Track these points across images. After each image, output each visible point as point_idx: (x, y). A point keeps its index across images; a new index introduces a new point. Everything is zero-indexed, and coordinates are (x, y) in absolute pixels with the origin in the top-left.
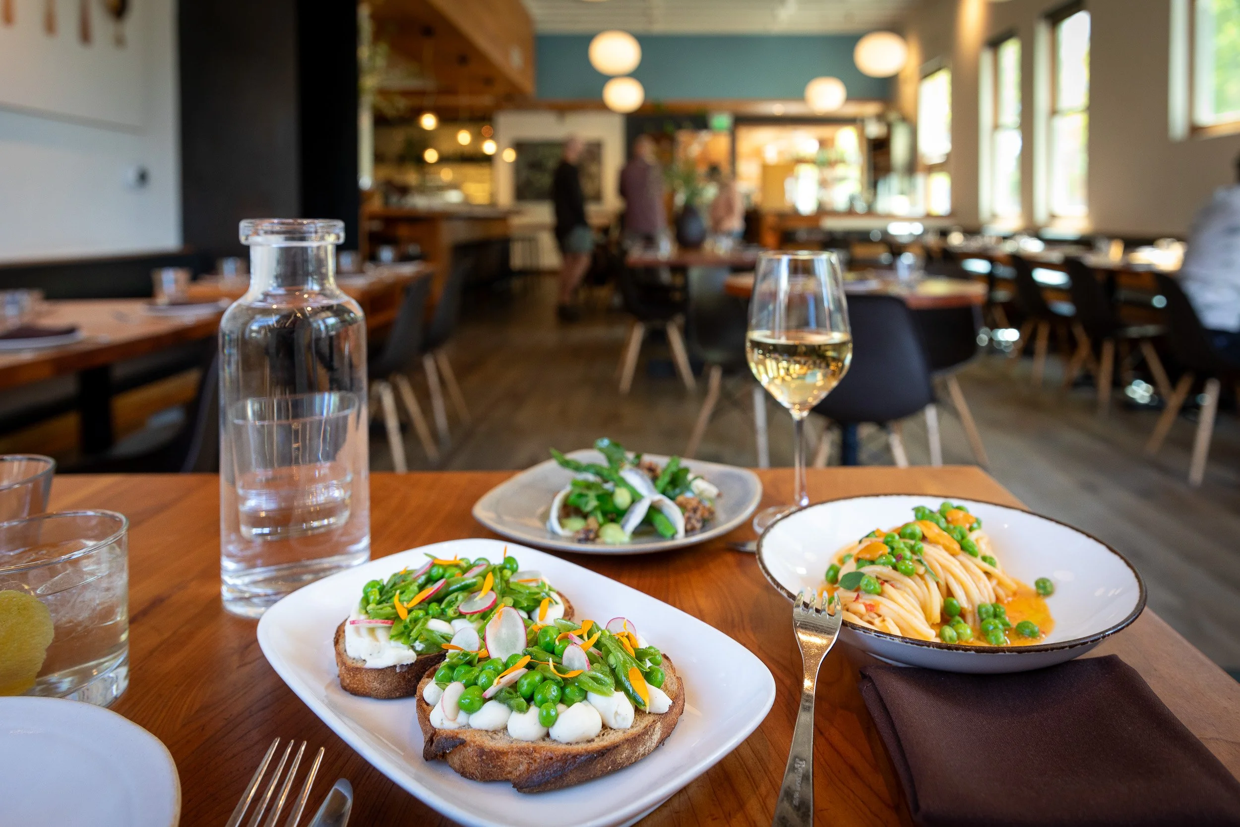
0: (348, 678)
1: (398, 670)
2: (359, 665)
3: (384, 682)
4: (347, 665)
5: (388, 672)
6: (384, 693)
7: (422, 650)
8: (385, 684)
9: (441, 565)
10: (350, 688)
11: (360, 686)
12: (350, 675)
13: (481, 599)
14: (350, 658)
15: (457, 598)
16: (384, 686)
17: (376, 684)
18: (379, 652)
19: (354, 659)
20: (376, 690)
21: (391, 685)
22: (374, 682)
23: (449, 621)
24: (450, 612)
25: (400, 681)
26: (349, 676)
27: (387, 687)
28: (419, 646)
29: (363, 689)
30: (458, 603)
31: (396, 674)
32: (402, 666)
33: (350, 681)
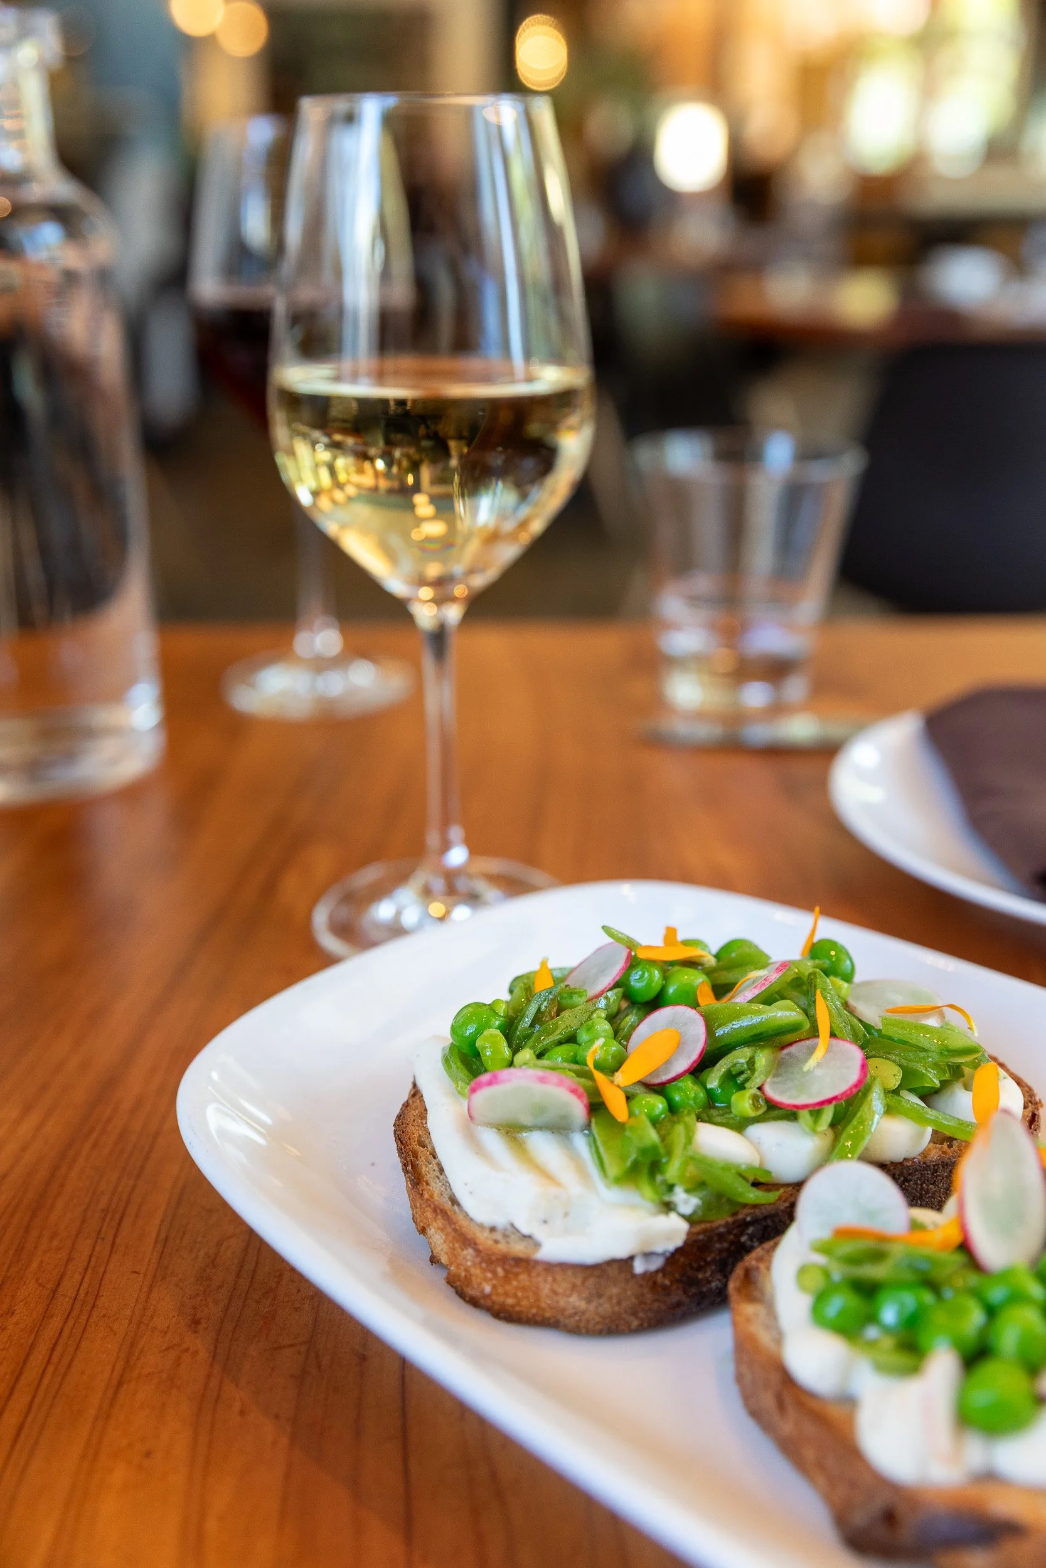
0: (486, 1280)
1: (639, 1267)
2: (519, 1249)
3: (600, 1296)
4: (481, 1247)
5: (613, 1272)
6: (598, 1323)
7: (694, 1212)
8: (601, 1301)
9: (653, 962)
10: (494, 1303)
11: (524, 1303)
12: (495, 1273)
13: (819, 1065)
14: (481, 1226)
15: (751, 1063)
16: (600, 1305)
17: (576, 1301)
18: (566, 1215)
19: (493, 1229)
20: (576, 1314)
21: (619, 1303)
22: (570, 1295)
23: (740, 1125)
24: (743, 1103)
25: (642, 1295)
26: (489, 1275)
27: (606, 1308)
28: (686, 1202)
29: (534, 1311)
30: (757, 1080)
31: (634, 1276)
32: (648, 1255)
33: (494, 1287)
